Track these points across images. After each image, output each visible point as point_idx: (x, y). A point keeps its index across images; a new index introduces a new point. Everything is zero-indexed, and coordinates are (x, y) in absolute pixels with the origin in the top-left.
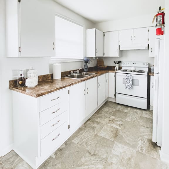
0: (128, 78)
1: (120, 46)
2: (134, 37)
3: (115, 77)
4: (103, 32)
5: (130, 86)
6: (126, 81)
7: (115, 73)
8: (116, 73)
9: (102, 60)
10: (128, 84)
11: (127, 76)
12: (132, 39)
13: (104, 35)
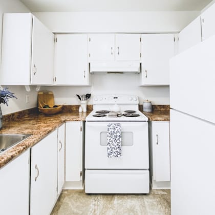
0: (113, 131)
1: (90, 64)
2: (117, 48)
3: (82, 132)
4: (54, 33)
5: (118, 150)
6: (109, 138)
7: (82, 122)
8: (84, 122)
9: (50, 93)
10: (112, 146)
11: (111, 127)
12: (113, 53)
13: (56, 40)
